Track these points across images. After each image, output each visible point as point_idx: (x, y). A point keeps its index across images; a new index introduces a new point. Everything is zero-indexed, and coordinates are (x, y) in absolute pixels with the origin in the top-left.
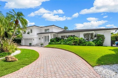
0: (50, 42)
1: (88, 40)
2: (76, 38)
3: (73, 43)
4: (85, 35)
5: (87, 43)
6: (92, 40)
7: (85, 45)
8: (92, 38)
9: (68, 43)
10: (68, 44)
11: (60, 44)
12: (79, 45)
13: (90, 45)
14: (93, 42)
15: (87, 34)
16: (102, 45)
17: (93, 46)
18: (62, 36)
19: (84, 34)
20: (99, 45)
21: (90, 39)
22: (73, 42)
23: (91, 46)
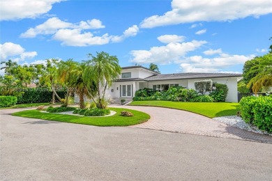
0: (134, 96)
1: (202, 92)
2: (183, 90)
3: (178, 99)
4: (197, 85)
5: (202, 98)
6: (208, 93)
7: (198, 101)
8: (208, 90)
9: (170, 98)
10: (170, 100)
11: (155, 99)
12: (188, 101)
13: (205, 100)
14: (210, 95)
15: (201, 83)
16: (224, 101)
17: (210, 101)
18: (155, 86)
19: (196, 83)
20: (219, 101)
21: (204, 91)
22: (179, 97)
23: (207, 101)
